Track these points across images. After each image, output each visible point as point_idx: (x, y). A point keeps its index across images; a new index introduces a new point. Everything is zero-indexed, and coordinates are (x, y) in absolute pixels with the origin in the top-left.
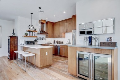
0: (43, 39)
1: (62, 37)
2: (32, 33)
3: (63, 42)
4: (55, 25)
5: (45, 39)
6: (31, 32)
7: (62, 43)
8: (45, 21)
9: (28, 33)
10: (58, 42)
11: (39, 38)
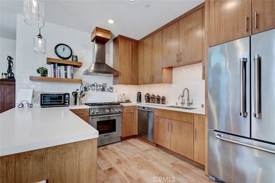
0: (103, 90)
1: (161, 82)
2: (63, 67)
3: (164, 99)
4: (139, 48)
5: (111, 88)
6: (60, 65)
7: (161, 100)
8: (108, 32)
9: (50, 68)
10: (149, 98)
11: (93, 85)
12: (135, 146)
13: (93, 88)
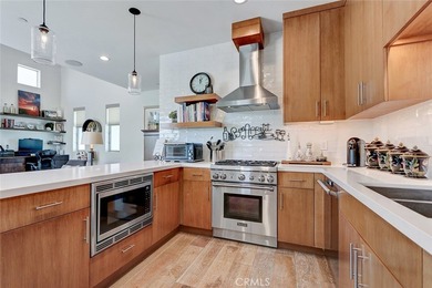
2: (192, 106)
5: (280, 132)
6: (189, 103)
9: (179, 111)
11: (243, 129)
12: (293, 273)
13: (243, 133)
